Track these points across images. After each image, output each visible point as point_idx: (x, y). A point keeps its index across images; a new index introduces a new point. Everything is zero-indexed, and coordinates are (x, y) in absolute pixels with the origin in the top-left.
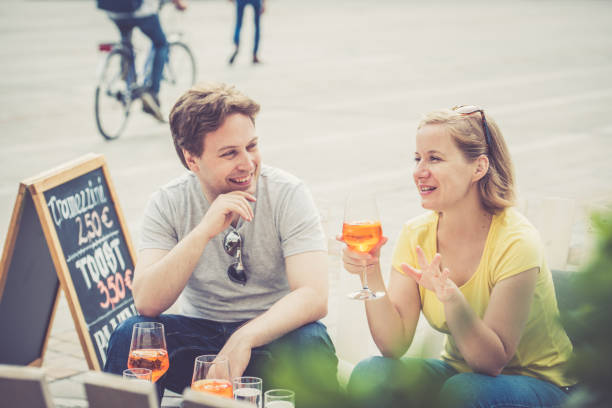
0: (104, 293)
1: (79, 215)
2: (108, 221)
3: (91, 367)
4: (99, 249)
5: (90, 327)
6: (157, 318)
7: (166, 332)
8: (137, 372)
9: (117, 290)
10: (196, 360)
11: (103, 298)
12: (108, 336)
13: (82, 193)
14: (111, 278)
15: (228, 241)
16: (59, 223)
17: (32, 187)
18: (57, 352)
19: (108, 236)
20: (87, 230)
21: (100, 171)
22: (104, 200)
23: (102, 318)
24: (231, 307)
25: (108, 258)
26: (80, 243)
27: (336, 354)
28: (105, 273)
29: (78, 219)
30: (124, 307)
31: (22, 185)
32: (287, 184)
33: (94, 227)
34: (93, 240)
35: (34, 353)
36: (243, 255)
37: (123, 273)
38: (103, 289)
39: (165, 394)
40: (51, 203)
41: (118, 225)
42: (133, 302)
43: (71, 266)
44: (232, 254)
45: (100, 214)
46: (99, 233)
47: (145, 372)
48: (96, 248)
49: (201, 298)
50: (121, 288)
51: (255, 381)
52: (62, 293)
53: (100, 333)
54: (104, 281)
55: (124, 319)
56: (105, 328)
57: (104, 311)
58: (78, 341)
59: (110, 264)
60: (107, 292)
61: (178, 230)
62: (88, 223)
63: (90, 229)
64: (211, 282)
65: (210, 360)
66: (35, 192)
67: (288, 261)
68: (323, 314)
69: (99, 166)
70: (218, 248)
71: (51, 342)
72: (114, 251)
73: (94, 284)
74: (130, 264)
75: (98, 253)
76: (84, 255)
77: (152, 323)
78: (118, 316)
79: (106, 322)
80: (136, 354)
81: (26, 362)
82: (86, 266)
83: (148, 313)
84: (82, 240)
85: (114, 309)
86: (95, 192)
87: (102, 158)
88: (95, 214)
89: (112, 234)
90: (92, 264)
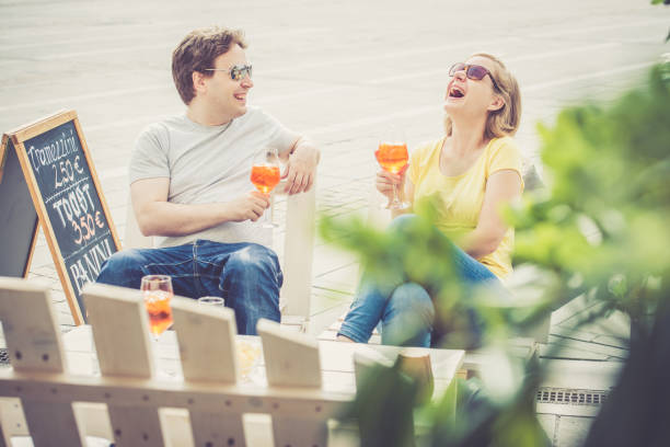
0: (78, 231)
1: (54, 163)
2: (80, 168)
4: (73, 193)
5: (66, 261)
9: (89, 229)
11: (77, 235)
13: (57, 143)
14: (83, 219)
16: (37, 169)
17: (14, 136)
19: (80, 181)
20: (62, 176)
21: (72, 122)
22: (75, 150)
23: (76, 253)
25: (80, 200)
26: (56, 188)
28: (78, 213)
29: (54, 166)
30: (96, 243)
31: (5, 135)
33: (68, 173)
34: (67, 185)
37: (93, 214)
38: (77, 227)
40: (30, 151)
41: (88, 172)
43: (49, 207)
46: (72, 179)
48: (70, 191)
50: (91, 227)
52: (40, 228)
53: (75, 266)
54: (79, 223)
56: (79, 262)
57: (77, 247)
59: (82, 205)
60: (80, 230)
62: (63, 170)
63: (65, 175)
66: (16, 142)
69: (70, 119)
72: (85, 193)
73: (69, 223)
74: (100, 206)
75: (72, 196)
76: (59, 198)
78: (90, 252)
79: (80, 256)
82: (62, 207)
84: (58, 185)
85: (86, 245)
86: (66, 142)
87: (73, 112)
88: (68, 162)
89: (83, 180)
90: (66, 205)
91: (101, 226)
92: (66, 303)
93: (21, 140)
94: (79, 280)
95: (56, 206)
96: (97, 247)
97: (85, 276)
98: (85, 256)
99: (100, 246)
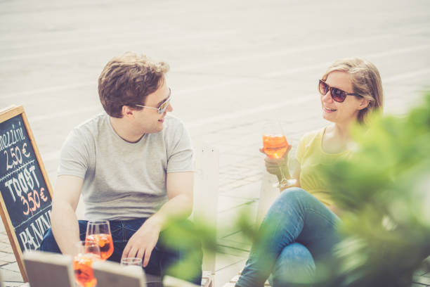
0: (26, 204)
1: (5, 149)
2: (27, 153)
4: (21, 173)
5: (16, 229)
9: (35, 202)
11: (25, 208)
13: (8, 133)
14: (30, 194)
19: (27, 164)
20: (12, 160)
21: (21, 115)
22: (23, 138)
23: (24, 222)
25: (27, 180)
26: (7, 169)
28: (26, 190)
29: (5, 152)
30: (41, 214)
33: (17, 158)
34: (17, 167)
37: (39, 191)
38: (25, 201)
41: (34, 156)
43: (2, 186)
46: (21, 162)
48: (19, 172)
50: (37, 201)
53: (23, 233)
54: (26, 198)
56: (27, 230)
57: (26, 218)
59: (29, 183)
60: (28, 204)
62: (13, 155)
63: (14, 159)
69: (19, 113)
72: (31, 174)
73: (18, 198)
74: (44, 184)
75: (20, 176)
76: (10, 178)
78: (36, 221)
79: (27, 225)
82: (12, 185)
84: (9, 167)
85: (33, 216)
86: (17, 132)
87: (21, 108)
88: (17, 148)
89: (30, 163)
90: (16, 184)
91: (45, 200)
92: (16, 263)
94: (27, 244)
95: (8, 184)
96: (42, 217)
97: (32, 242)
98: (32, 225)
99: (45, 217)
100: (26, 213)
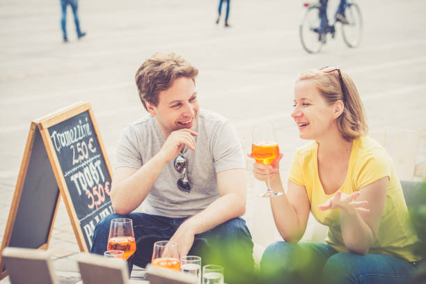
0: (91, 198)
1: (72, 144)
2: (93, 148)
3: (82, 250)
4: (87, 168)
5: (81, 222)
6: (127, 215)
7: (134, 226)
8: (114, 253)
9: (99, 195)
10: (155, 245)
11: (90, 201)
12: (94, 228)
13: (75, 128)
14: (96, 187)
15: (177, 162)
16: (58, 150)
17: (40, 124)
18: (58, 239)
19: (93, 159)
20: (78, 154)
21: (87, 112)
22: (90, 133)
23: (89, 215)
24: (179, 207)
25: (93, 174)
26: (74, 164)
27: (253, 240)
28: (91, 184)
29: (72, 147)
30: (104, 208)
31: (33, 123)
32: (218, 122)
33: (83, 152)
34: (83, 161)
35: (42, 240)
36: (187, 172)
37: (103, 184)
38: (90, 195)
39: (133, 268)
40: (53, 135)
41: (100, 151)
42: (111, 204)
43: (67, 179)
44: (180, 171)
45: (87, 143)
46: (87, 156)
47: (119, 253)
48: (85, 166)
49: (158, 201)
50: (102, 194)
51: (196, 259)
52: (61, 198)
53: (88, 226)
54: (91, 192)
55: (104, 216)
56: (91, 223)
57: (90, 211)
58: (72, 231)
59: (94, 178)
60: (93, 198)
61: (142, 154)
62: (79, 149)
63: (81, 153)
64: (165, 191)
65: (164, 244)
66: (42, 128)
67: (218, 176)
68: (243, 212)
69: (86, 110)
70: (170, 167)
71: (53, 233)
72: (97, 169)
73: (83, 192)
74: (109, 178)
75: (86, 170)
76: (76, 172)
77: (124, 219)
78: (100, 214)
79: (91, 218)
80: (113, 240)
81: (36, 247)
82: (78, 179)
83: (121, 212)
84: (75, 161)
85: (97, 209)
86: (83, 128)
87: (88, 104)
88: (84, 143)
89: (95, 157)
90: (82, 178)
93: (45, 126)
94: (91, 237)
96: (106, 209)
98: (96, 218)
100: (91, 207)
